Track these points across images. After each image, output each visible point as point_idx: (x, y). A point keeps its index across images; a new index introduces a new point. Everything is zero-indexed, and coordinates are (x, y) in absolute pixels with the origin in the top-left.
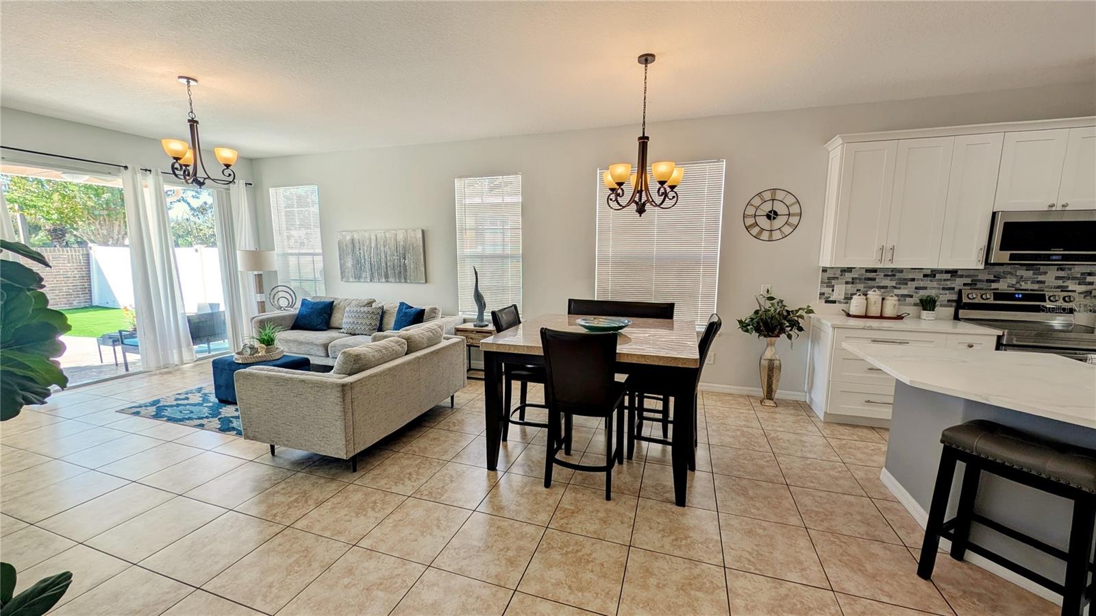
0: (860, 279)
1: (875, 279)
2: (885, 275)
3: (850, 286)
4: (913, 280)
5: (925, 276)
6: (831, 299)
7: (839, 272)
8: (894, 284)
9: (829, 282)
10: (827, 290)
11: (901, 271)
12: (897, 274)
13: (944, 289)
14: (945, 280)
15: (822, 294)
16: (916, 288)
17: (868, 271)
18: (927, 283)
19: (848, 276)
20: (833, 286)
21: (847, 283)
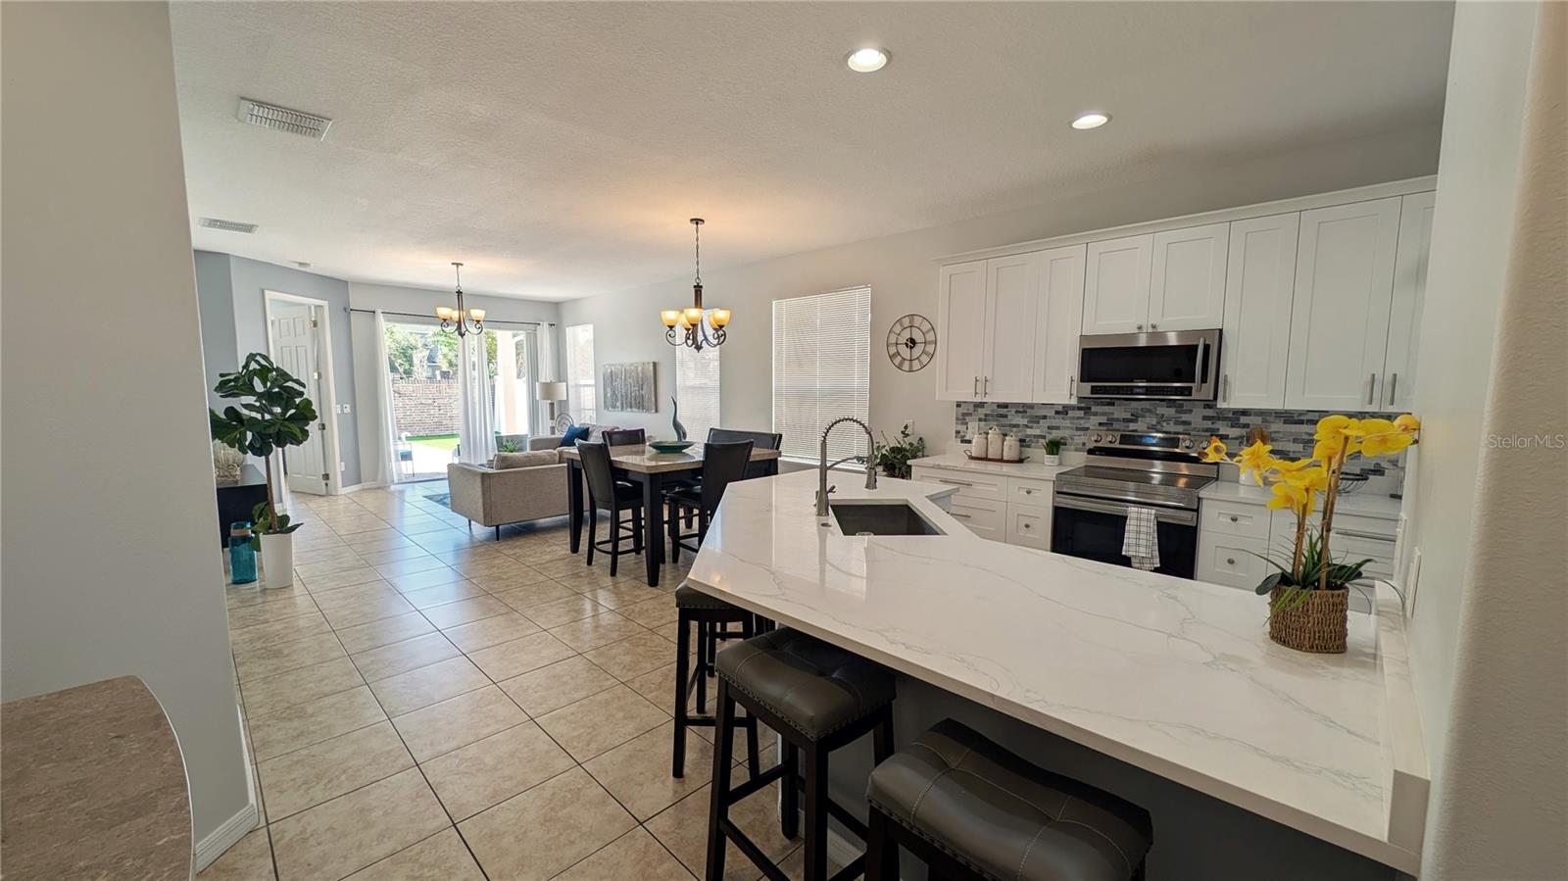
0: (992, 415)
1: (1006, 416)
2: (1017, 412)
3: (982, 423)
4: (1045, 417)
5: (1057, 413)
6: (967, 438)
7: (972, 408)
8: (1025, 421)
9: (963, 419)
10: (962, 428)
11: (1032, 406)
12: (1028, 410)
13: (1078, 429)
14: (1078, 418)
15: (958, 432)
16: (1049, 428)
17: (1000, 406)
18: (1058, 421)
19: (981, 412)
20: (967, 423)
21: (980, 420)
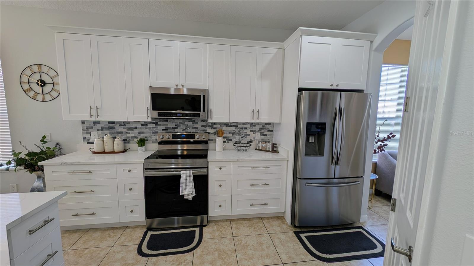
0: (106, 128)
1: (114, 128)
2: (120, 125)
3: (100, 132)
4: (136, 128)
5: (142, 125)
6: (91, 141)
7: (92, 125)
8: (125, 130)
9: (87, 130)
10: (87, 135)
11: (128, 122)
12: (127, 124)
13: (153, 133)
14: (153, 128)
15: (84, 138)
16: (138, 133)
17: (109, 122)
18: (143, 129)
19: (99, 126)
20: (90, 133)
21: (98, 130)
